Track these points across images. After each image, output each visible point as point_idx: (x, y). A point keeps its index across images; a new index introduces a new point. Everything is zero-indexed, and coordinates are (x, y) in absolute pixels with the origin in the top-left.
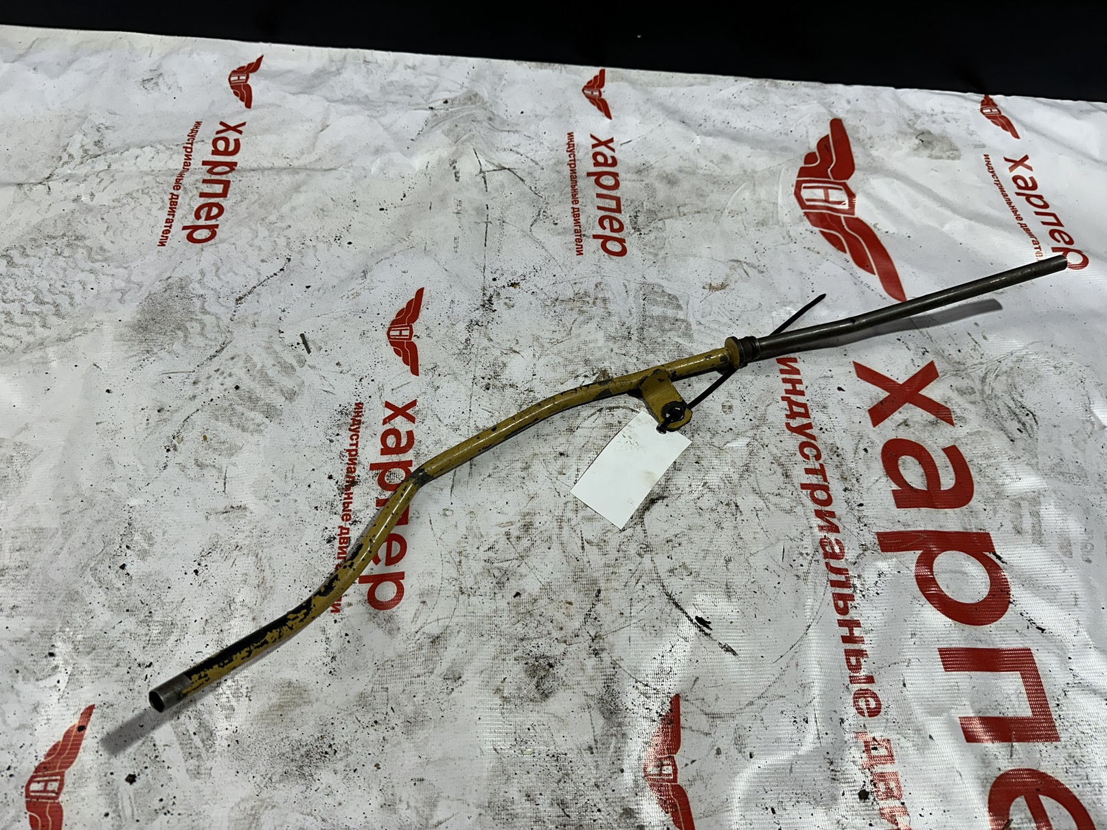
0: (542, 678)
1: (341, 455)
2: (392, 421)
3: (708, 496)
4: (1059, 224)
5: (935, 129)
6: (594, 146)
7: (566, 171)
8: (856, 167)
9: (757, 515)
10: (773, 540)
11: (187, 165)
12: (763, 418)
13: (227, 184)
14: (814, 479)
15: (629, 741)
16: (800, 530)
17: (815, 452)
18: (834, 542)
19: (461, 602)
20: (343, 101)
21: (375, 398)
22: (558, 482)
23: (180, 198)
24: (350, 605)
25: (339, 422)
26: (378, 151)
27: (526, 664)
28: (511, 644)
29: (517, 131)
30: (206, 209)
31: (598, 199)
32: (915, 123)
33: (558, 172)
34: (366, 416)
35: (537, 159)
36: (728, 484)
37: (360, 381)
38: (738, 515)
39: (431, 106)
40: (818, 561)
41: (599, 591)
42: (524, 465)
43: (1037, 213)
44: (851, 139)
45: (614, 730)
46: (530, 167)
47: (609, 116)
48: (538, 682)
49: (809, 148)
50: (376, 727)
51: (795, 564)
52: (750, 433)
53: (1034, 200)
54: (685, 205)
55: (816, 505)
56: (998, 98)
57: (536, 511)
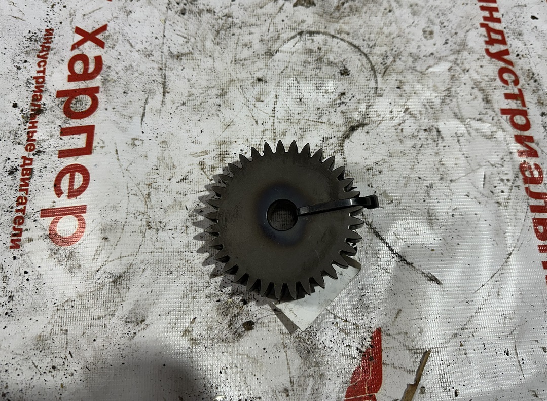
0: (235, 316)
1: (28, 83)
2: (81, 47)
3: (410, 121)
9: (458, 141)
10: (474, 166)
12: (463, 45)
14: (513, 105)
15: (328, 382)
16: (501, 156)
17: (513, 78)
18: (533, 167)
19: (148, 237)
21: (66, 24)
22: (255, 110)
24: (30, 240)
25: (28, 49)
27: (219, 301)
28: (203, 280)
34: (56, 42)
36: (430, 110)
37: (52, 7)
38: (440, 141)
40: (518, 187)
42: (220, 91)
45: (311, 371)
48: (230, 321)
50: (54, 373)
51: (497, 191)
52: (452, 58)
55: (515, 130)
57: (233, 140)
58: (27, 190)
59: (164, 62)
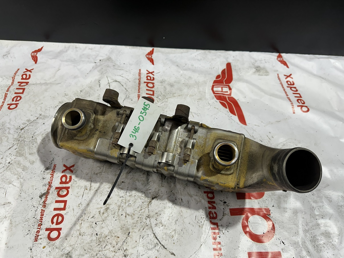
2: (65, 172)
3: (172, 196)
4: (301, 97)
5: (262, 66)
6: (147, 74)
7: (138, 81)
8: (233, 79)
9: (188, 203)
10: (193, 213)
11: (13, 83)
13: (24, 89)
18: (214, 213)
19: (79, 238)
20: (66, 61)
23: (8, 94)
24: (41, 239)
26: (75, 77)
29: (122, 70)
30: (16, 98)
31: (147, 91)
32: (255, 64)
33: (135, 82)
34: (57, 169)
35: (128, 78)
36: (180, 192)
38: (182, 203)
39: (95, 62)
40: (207, 220)
41: (129, 233)
43: (294, 93)
44: (233, 70)
46: (126, 81)
47: (153, 64)
49: (218, 73)
51: (199, 222)
53: (293, 89)
54: (175, 93)
55: (208, 199)
56: (283, 55)
57: (111, 204)
58: (42, 221)
59: (91, 176)
